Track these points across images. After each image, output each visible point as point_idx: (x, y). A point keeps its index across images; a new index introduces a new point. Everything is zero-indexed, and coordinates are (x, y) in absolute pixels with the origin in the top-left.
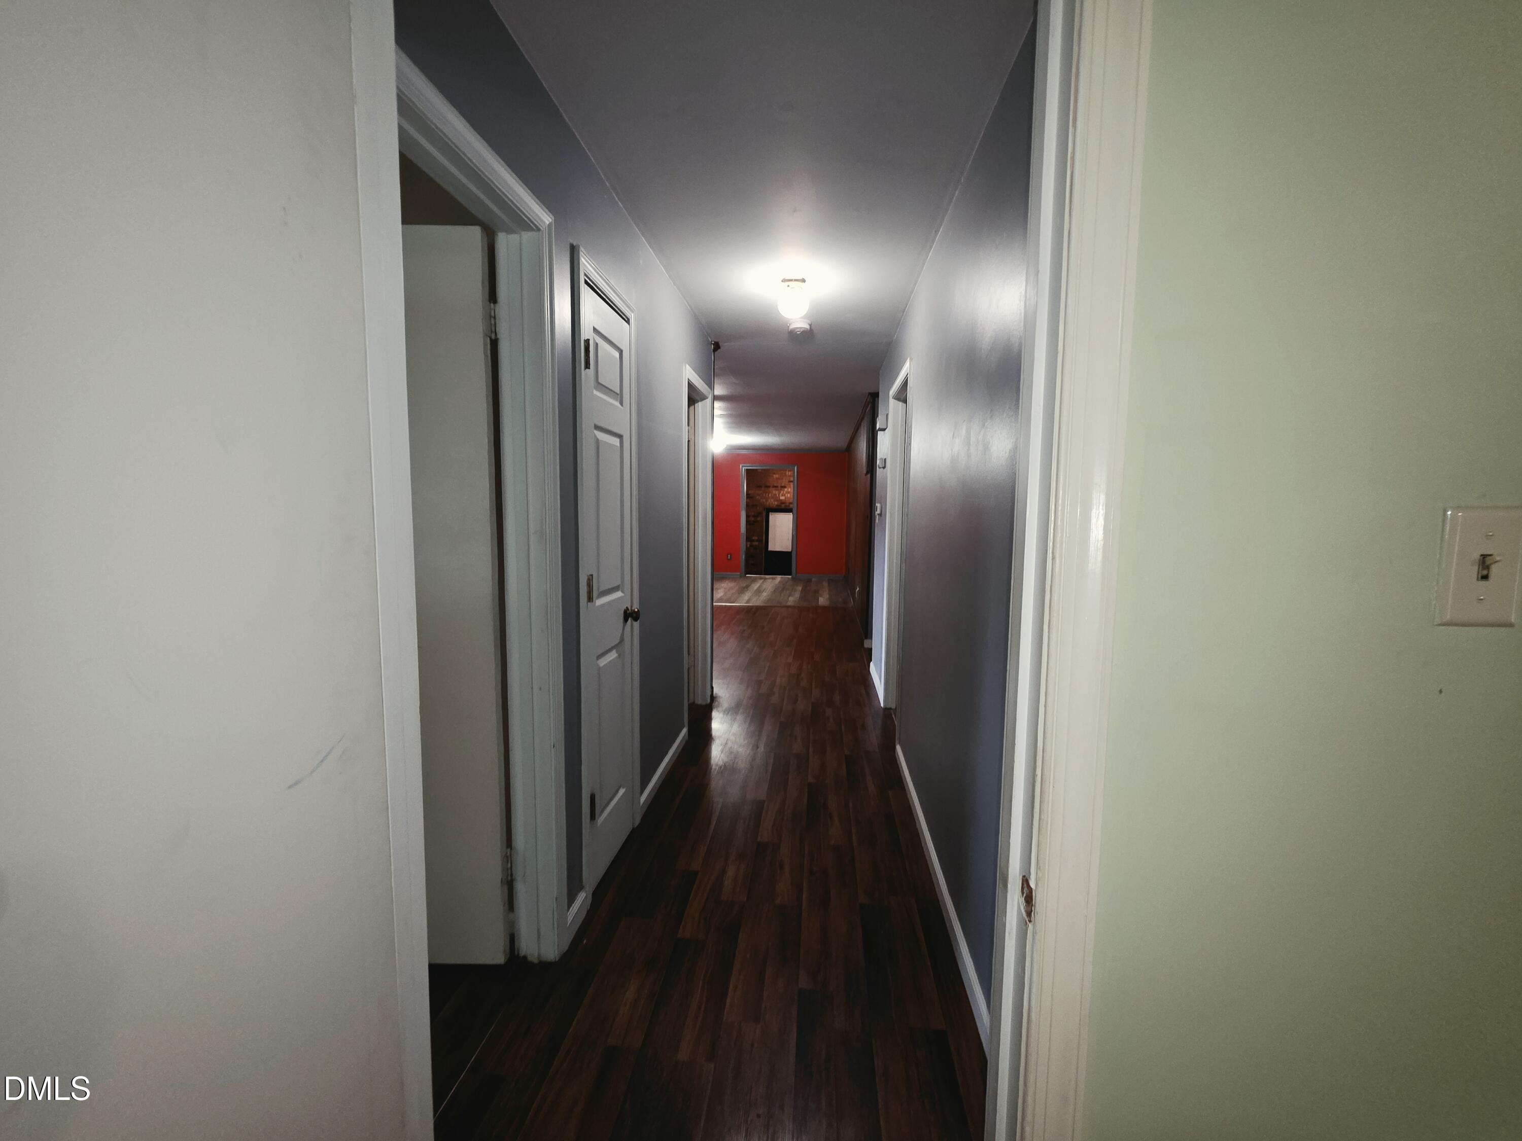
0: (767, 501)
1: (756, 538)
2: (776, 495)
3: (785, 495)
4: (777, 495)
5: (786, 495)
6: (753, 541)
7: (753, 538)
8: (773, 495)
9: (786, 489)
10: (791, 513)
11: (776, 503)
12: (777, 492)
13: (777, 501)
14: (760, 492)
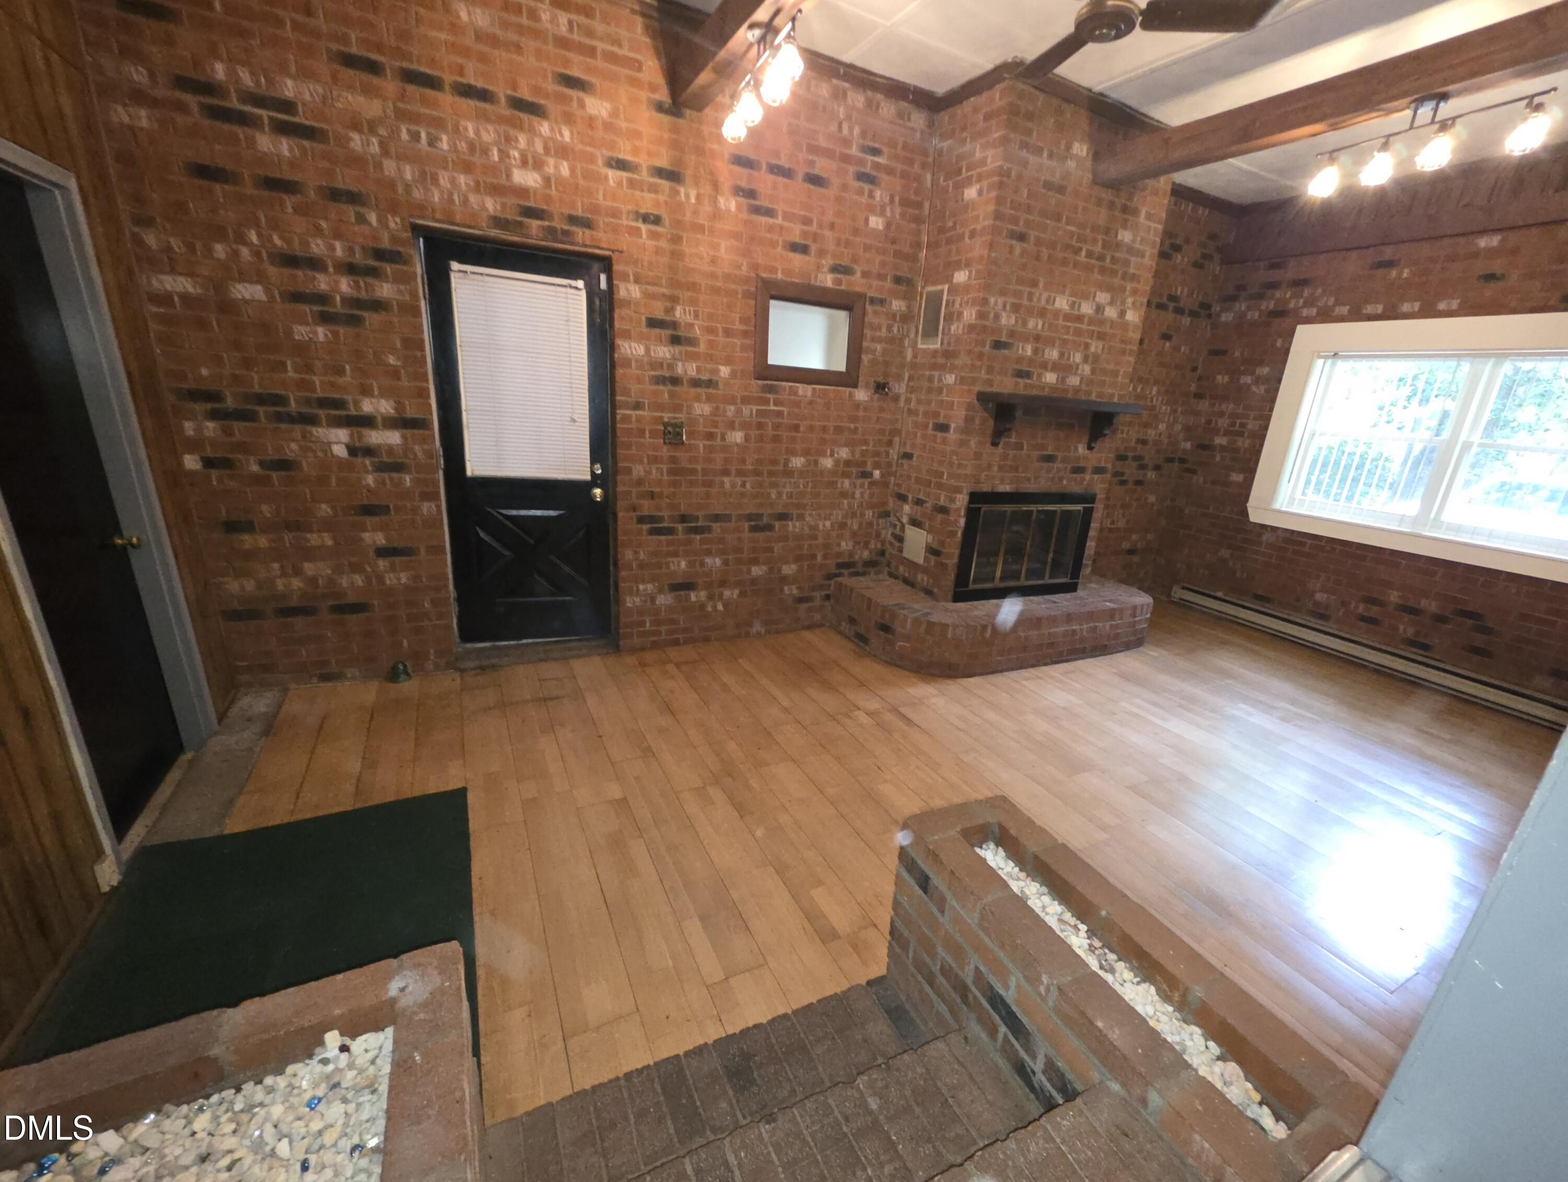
0: (427, 178)
1: (385, 407)
2: (485, 151)
3: (538, 165)
4: (495, 155)
5: (550, 169)
6: (367, 422)
7: (367, 406)
8: (463, 146)
9: (545, 128)
10: (580, 284)
11: (491, 205)
12: (489, 135)
13: (496, 190)
14: (372, 108)
